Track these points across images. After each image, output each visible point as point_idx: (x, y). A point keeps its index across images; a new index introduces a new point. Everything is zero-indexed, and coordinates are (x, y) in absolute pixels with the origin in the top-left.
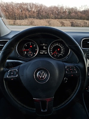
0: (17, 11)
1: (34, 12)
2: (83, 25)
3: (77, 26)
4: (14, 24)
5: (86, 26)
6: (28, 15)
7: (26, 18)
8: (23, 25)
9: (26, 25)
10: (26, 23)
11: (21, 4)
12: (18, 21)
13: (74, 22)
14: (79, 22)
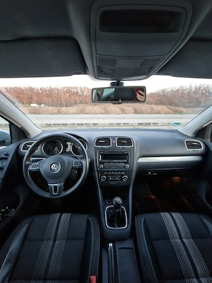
0: (63, 95)
1: (86, 97)
2: (149, 111)
3: (142, 113)
4: (59, 113)
5: (153, 113)
6: (78, 101)
7: (76, 104)
8: (70, 114)
9: (75, 114)
10: (75, 111)
11: (69, 88)
12: (64, 109)
13: (138, 108)
14: (144, 108)
